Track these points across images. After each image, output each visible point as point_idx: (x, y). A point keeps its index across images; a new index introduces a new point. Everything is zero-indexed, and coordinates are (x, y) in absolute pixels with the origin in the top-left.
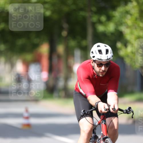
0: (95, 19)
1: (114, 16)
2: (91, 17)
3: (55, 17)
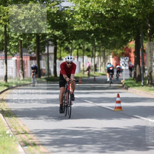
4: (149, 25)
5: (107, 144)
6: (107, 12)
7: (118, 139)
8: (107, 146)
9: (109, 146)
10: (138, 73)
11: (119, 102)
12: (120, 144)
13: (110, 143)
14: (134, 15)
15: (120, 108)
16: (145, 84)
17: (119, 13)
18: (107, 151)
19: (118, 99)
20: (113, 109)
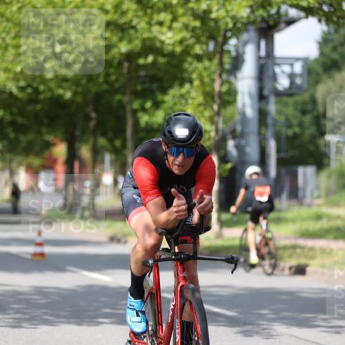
0: (136, 105)
1: (163, 102)
2: (131, 102)
3: (79, 99)
4: (93, 115)
5: (24, 313)
6: (22, 89)
7: (42, 306)
8: (23, 316)
9: (27, 317)
11: (40, 244)
12: (46, 314)
13: (28, 311)
14: (68, 95)
15: (42, 255)
18: (25, 324)
19: (39, 240)
20: (29, 257)
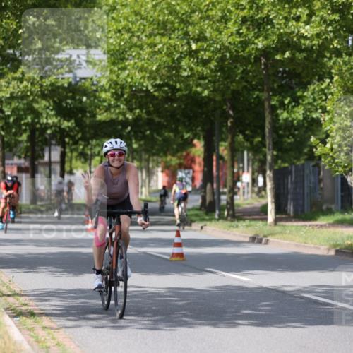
2: (269, 99)
3: (218, 98)
4: (231, 112)
6: (158, 87)
10: (208, 198)
11: (179, 245)
14: (206, 93)
15: (181, 255)
16: (221, 217)
17: (179, 90)
18: (162, 326)
19: (177, 240)
20: (169, 258)
